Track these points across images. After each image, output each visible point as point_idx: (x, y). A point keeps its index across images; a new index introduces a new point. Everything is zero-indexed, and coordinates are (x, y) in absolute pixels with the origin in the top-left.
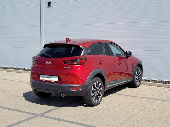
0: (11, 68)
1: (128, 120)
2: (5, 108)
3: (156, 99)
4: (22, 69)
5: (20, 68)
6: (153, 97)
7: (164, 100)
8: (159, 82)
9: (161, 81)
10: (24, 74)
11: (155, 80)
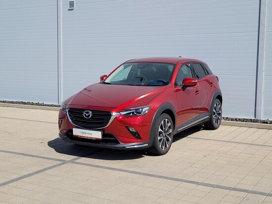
0: (12, 102)
1: (191, 166)
2: (18, 154)
3: (229, 142)
4: (29, 103)
5: (25, 103)
6: (224, 139)
7: (240, 143)
8: (232, 120)
9: (236, 119)
10: (34, 110)
11: (227, 118)
